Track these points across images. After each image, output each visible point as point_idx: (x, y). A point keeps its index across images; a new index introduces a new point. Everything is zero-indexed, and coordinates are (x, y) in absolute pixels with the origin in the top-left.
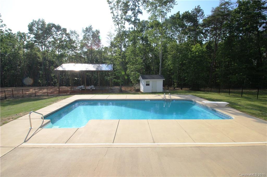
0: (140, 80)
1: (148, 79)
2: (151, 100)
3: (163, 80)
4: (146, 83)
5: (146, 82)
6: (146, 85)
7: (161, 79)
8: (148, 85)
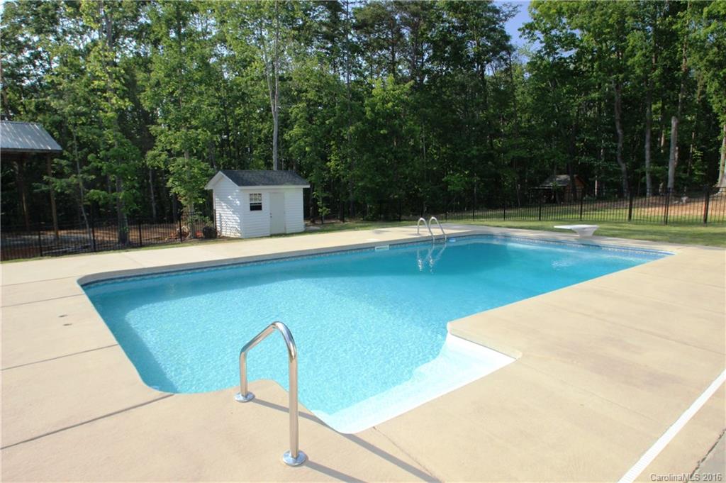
0: (214, 191)
1: (255, 184)
2: (393, 244)
3: (304, 189)
4: (251, 199)
5: (248, 198)
6: (249, 208)
7: (298, 184)
8: (256, 207)
